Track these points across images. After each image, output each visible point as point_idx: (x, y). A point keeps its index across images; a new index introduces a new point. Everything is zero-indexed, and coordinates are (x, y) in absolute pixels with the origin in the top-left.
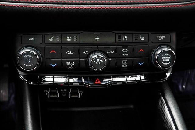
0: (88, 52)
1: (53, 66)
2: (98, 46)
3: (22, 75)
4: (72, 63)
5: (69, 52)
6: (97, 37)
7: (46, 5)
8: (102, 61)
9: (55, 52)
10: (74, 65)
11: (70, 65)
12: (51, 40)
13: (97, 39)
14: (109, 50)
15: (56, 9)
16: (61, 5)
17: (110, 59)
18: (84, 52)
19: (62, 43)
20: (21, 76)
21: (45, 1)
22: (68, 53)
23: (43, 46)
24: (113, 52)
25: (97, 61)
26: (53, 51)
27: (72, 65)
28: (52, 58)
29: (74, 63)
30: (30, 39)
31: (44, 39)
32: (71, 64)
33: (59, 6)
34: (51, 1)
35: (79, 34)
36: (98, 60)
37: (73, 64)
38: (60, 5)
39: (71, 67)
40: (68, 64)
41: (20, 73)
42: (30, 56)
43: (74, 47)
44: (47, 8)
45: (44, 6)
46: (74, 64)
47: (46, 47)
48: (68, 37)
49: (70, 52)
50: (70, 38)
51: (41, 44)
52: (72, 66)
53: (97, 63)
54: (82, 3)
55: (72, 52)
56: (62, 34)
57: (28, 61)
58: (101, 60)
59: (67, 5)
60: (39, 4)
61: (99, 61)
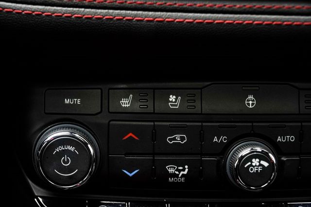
0: (225, 139)
1: (131, 175)
2: (252, 122)
3: (40, 197)
4: (181, 168)
5: (174, 139)
6: (251, 97)
7: (123, 12)
8: (266, 164)
9: (137, 138)
10: (185, 172)
11: (177, 173)
12: (125, 103)
13: (249, 104)
14: (283, 135)
15: (152, 23)
16: (164, 13)
17: (284, 159)
18: (215, 139)
19: (154, 113)
20: (41, 200)
21: (122, 3)
22: (171, 140)
23: (103, 120)
24: (291, 138)
25: (251, 165)
26: (131, 134)
27: (182, 173)
28: (127, 154)
29: (186, 167)
30: (67, 101)
31: (105, 102)
32: (180, 171)
33: (159, 17)
34: (139, 2)
35: (201, 89)
36: (255, 162)
37: (184, 170)
38: (162, 13)
39: (178, 177)
40: (171, 171)
41: (37, 190)
42: (72, 149)
43: (188, 124)
44: (127, 20)
45: (118, 15)
46: (187, 170)
47: (111, 122)
48: (172, 98)
49: (178, 137)
50: (176, 99)
51: (99, 116)
52: (181, 177)
53: (252, 170)
54: (221, 9)
55: (182, 139)
56: (154, 89)
57: (66, 161)
58: (263, 162)
59: (179, 14)
60: (106, 11)
61: (258, 164)
